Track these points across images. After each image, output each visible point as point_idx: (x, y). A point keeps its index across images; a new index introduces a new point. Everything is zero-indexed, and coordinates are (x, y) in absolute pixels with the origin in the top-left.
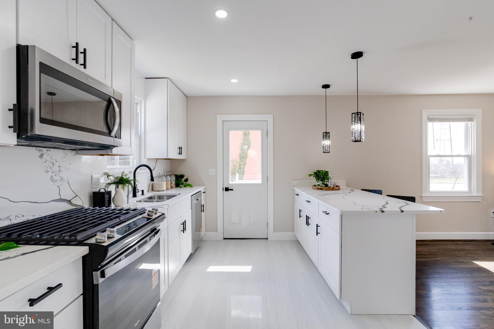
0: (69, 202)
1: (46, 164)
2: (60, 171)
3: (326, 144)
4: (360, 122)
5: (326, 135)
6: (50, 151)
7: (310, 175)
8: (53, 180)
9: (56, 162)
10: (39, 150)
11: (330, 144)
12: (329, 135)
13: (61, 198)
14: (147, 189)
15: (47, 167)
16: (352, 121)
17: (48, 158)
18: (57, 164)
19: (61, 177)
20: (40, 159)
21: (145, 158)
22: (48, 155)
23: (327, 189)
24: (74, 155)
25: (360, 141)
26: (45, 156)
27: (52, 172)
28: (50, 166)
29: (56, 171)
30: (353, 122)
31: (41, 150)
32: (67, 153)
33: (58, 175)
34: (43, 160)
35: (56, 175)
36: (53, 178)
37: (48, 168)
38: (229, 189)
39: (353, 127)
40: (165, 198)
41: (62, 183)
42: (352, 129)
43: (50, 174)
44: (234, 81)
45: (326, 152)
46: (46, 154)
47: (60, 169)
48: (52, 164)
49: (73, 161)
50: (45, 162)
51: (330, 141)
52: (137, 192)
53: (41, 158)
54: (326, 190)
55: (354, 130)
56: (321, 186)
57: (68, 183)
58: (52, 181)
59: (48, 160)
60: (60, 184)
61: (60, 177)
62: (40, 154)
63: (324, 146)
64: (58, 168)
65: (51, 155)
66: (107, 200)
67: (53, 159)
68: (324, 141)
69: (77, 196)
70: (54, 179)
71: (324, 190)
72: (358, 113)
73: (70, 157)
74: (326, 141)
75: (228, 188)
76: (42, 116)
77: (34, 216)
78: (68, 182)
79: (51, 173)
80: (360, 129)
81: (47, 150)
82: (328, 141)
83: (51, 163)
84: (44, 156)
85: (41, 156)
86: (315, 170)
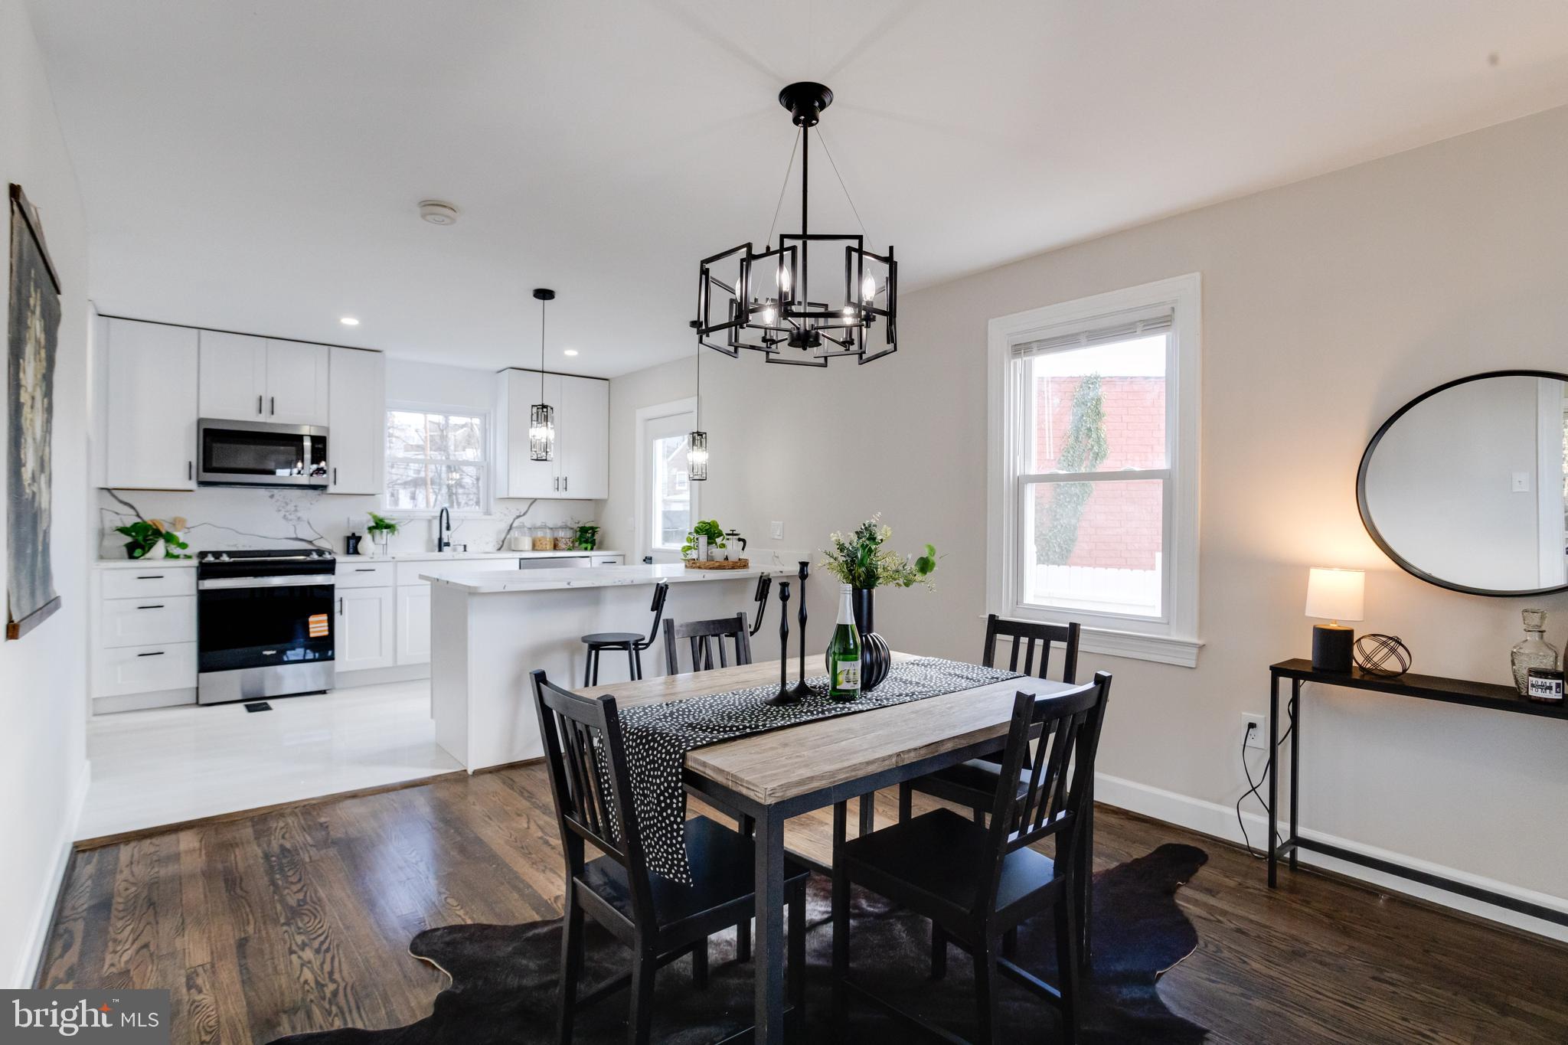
0: (310, 542)
1: (278, 504)
6: (282, 491)
8: (286, 518)
9: (291, 501)
10: (268, 491)
13: (296, 535)
14: (494, 546)
15: (279, 507)
19: (298, 516)
24: (318, 495)
26: (277, 497)
27: (286, 512)
28: (282, 505)
29: (291, 510)
31: (271, 491)
32: (306, 493)
33: (294, 514)
34: (274, 500)
35: (290, 514)
41: (300, 522)
43: (282, 513)
45: (700, 478)
47: (296, 509)
49: (317, 501)
50: (276, 502)
52: (443, 546)
53: (272, 498)
57: (308, 526)
59: (280, 500)
60: (297, 523)
62: (270, 495)
64: (293, 506)
65: (284, 495)
67: (287, 499)
69: (321, 537)
73: (311, 497)
78: (309, 522)
81: (279, 491)
83: (285, 502)
84: (275, 496)
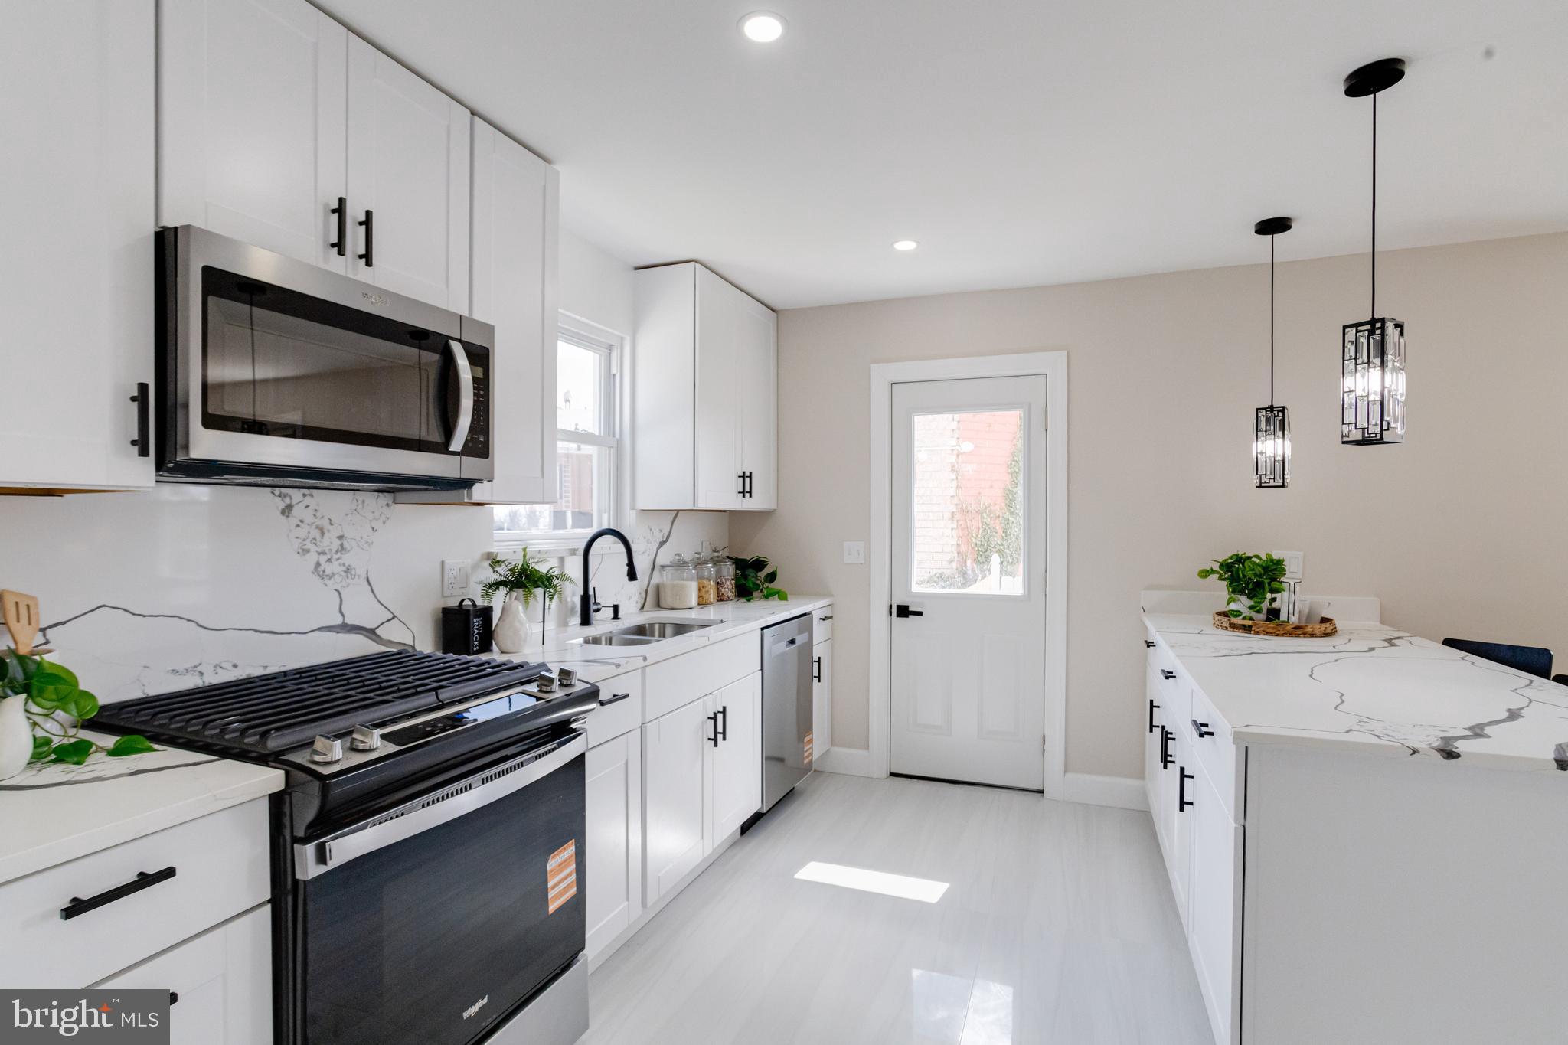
0: (371, 633)
1: (302, 532)
2: (342, 549)
3: (1270, 453)
4: (1378, 361)
5: (1273, 418)
6: (311, 495)
7: (1205, 574)
8: (321, 573)
9: (331, 524)
10: (280, 496)
11: (1288, 453)
12: (1284, 416)
13: (346, 622)
14: (637, 602)
15: (304, 540)
16: (1344, 360)
17: (308, 515)
18: (335, 532)
19: (347, 565)
20: (284, 518)
21: (633, 508)
22: (307, 506)
23: (1271, 631)
24: (387, 505)
25: (1381, 441)
26: (297, 510)
27: (319, 554)
28: (312, 536)
29: (330, 550)
30: (1350, 365)
31: (285, 496)
32: (363, 502)
33: (338, 559)
34: (294, 521)
35: (329, 560)
36: (322, 568)
37: (308, 542)
38: (911, 609)
39: (1349, 382)
40: (669, 630)
41: (350, 581)
42: (1344, 392)
43: (312, 558)
44: (905, 246)
45: (1272, 483)
46: (303, 505)
47: (342, 545)
48: (317, 530)
49: (384, 523)
50: (298, 526)
51: (1288, 444)
52: (592, 611)
53: (288, 516)
54: (1267, 634)
55: (1353, 394)
56: (1244, 618)
57: (366, 583)
58: (319, 575)
59: (306, 522)
60: (344, 583)
61: (344, 565)
62: (282, 505)
63: (1261, 458)
64: (339, 542)
65: (317, 508)
66: (477, 631)
67: (322, 517)
68: (1259, 443)
69: (394, 617)
70: (324, 571)
71: (1257, 633)
72: (1373, 322)
73: (373, 512)
74: (1270, 443)
75: (907, 607)
76: (210, 411)
77: (266, 667)
78: (368, 580)
79: (316, 555)
80: (1378, 389)
81: (304, 495)
82: (1279, 441)
83: (317, 527)
84: (295, 511)
85: (287, 510)
86: (1224, 556)
